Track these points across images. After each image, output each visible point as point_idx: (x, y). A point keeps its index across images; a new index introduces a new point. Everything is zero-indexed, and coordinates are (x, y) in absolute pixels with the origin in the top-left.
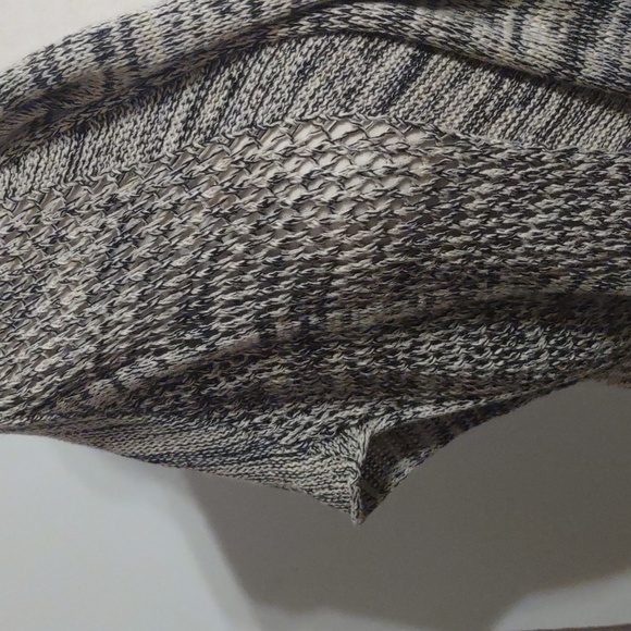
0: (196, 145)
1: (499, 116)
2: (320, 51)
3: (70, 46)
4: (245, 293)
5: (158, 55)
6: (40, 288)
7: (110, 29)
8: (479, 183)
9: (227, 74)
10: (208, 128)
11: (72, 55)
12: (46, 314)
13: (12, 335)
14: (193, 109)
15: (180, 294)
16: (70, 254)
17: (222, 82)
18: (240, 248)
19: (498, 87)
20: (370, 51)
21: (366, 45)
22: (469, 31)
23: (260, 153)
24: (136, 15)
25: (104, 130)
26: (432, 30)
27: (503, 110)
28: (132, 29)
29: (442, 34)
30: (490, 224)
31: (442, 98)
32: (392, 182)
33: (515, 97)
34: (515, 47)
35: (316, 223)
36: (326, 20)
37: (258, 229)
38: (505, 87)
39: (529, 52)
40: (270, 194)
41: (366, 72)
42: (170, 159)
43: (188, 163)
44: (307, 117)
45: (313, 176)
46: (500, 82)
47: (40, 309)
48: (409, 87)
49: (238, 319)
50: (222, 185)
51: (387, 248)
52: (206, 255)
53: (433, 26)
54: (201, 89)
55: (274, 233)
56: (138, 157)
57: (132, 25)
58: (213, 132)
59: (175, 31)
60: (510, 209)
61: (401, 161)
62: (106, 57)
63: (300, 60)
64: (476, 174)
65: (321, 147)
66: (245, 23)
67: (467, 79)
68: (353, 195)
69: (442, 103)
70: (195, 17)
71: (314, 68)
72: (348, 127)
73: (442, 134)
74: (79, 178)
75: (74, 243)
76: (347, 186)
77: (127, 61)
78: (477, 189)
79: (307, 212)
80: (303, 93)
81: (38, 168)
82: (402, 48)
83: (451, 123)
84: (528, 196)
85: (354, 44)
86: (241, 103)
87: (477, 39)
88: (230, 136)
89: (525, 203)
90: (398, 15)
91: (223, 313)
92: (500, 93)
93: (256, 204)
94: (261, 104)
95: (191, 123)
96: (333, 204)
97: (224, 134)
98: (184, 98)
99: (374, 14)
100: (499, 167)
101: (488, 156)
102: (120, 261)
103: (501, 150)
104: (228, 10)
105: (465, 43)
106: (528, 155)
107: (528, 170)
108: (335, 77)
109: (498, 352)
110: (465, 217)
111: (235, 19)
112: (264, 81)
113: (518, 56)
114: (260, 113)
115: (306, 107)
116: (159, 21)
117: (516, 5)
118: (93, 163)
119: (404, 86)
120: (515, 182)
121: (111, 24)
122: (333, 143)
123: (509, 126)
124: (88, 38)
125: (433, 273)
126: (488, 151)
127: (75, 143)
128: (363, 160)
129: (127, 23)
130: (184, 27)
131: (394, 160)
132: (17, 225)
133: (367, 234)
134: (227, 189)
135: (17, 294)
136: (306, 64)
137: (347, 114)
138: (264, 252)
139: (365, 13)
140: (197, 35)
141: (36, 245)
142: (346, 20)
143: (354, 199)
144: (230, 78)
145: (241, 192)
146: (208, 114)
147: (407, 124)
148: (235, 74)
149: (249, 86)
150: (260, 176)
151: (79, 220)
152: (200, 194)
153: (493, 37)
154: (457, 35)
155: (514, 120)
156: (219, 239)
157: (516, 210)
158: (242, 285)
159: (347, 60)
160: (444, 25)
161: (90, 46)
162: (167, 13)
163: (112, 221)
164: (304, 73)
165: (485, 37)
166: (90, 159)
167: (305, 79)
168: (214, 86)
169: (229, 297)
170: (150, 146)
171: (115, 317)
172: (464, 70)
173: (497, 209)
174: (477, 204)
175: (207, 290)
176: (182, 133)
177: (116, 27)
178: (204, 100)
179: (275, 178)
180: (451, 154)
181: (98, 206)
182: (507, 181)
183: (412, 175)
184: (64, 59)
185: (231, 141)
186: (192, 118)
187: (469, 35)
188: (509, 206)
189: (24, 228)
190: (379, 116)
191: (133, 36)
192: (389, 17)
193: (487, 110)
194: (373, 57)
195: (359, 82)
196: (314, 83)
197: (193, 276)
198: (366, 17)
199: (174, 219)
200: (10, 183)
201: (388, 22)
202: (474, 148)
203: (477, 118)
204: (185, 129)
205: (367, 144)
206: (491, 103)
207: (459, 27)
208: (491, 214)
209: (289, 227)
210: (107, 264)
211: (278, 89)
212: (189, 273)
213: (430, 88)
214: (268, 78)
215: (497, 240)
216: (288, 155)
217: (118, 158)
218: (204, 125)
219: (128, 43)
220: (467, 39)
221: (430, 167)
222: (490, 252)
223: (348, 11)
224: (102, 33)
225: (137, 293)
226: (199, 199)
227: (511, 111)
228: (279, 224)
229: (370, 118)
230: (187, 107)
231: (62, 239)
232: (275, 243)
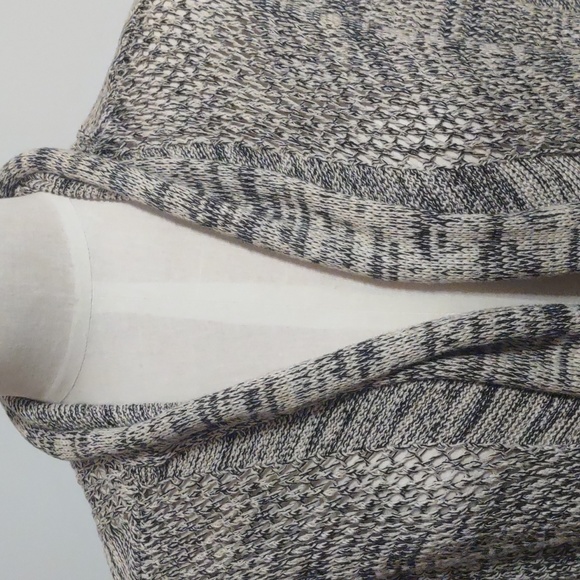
0: (319, 456)
1: (550, 427)
2: (412, 393)
3: (228, 401)
4: (353, 558)
5: (292, 403)
6: (199, 542)
7: (258, 389)
8: (535, 481)
9: (343, 408)
10: (328, 445)
11: (230, 406)
12: (202, 561)
13: (176, 573)
14: (317, 430)
15: (304, 558)
16: (223, 521)
17: (338, 413)
18: (351, 531)
19: (550, 405)
20: (450, 392)
21: (447, 387)
22: (526, 374)
23: (368, 469)
24: (277, 379)
25: (248, 437)
26: (497, 376)
27: (554, 422)
28: (274, 390)
29: (505, 378)
30: (545, 506)
31: (507, 421)
32: (469, 490)
33: (563, 411)
34: (562, 381)
35: (411, 520)
36: (417, 374)
37: (365, 519)
38: (555, 404)
39: (573, 384)
40: (375, 498)
41: (448, 409)
42: (299, 464)
43: (313, 469)
44: (403, 446)
45: (409, 489)
46: (551, 401)
47: (199, 557)
48: (481, 417)
49: (347, 572)
50: (339, 488)
51: (464, 531)
52: (325, 535)
53: (498, 373)
54: (323, 416)
55: (378, 523)
56: (275, 459)
57: (274, 387)
58: (332, 448)
59: (305, 389)
60: (561, 494)
61: (476, 474)
62: (254, 407)
63: (398, 400)
64: (534, 475)
65: (414, 468)
66: (356, 382)
67: (526, 402)
68: (439, 502)
69: (506, 425)
70: (320, 380)
71: (409, 407)
72: (434, 452)
73: (506, 450)
74: (230, 469)
75: (226, 513)
76: (435, 495)
77: (269, 409)
78: (534, 485)
79: (404, 512)
80: (400, 427)
81: (198, 458)
82: (474, 386)
83: (514, 438)
84: (575, 483)
85: (438, 386)
86: (353, 430)
87: (532, 379)
88: (345, 454)
89: (573, 488)
90: (471, 368)
91: (335, 569)
92: (551, 409)
93: (365, 504)
94: (369, 432)
95: (315, 440)
96: (424, 508)
97: (340, 452)
98: (310, 422)
99: (453, 368)
100: (552, 467)
101: (543, 461)
102: (260, 531)
103: (553, 455)
104: (345, 375)
105: (522, 383)
106: (574, 456)
107: (574, 465)
108: (425, 414)
109: (552, 567)
110: (525, 504)
111: (349, 380)
112: (371, 416)
113: (566, 388)
114: (368, 440)
115: (403, 437)
116: (293, 384)
117: (563, 343)
118: (240, 459)
119: (477, 417)
120: (564, 476)
121: (258, 385)
122: (423, 465)
123: (558, 433)
124: (241, 395)
125: (501, 538)
126: (543, 457)
127: (226, 444)
128: (447, 476)
129: (271, 385)
130: (311, 386)
131: (471, 474)
132: (183, 496)
133: (449, 525)
134: (342, 491)
135: (182, 545)
136: (402, 404)
137: (434, 444)
138: (368, 534)
139: (446, 368)
140: (321, 392)
141: (197, 512)
142: (431, 374)
143: (440, 505)
144: (345, 411)
145: (353, 494)
146: (328, 435)
147: (480, 447)
148: (349, 408)
149: (359, 418)
150: (368, 485)
151: (229, 497)
152: (322, 492)
153: (545, 376)
154: (517, 378)
155: (562, 428)
156: (336, 525)
157: (566, 494)
158: (351, 554)
159: (433, 400)
160: (507, 371)
161: (243, 401)
162: (299, 378)
163: (255, 502)
164: (401, 412)
165: (539, 377)
166: (238, 456)
167: (401, 416)
168: (333, 416)
169: (341, 560)
170: (284, 452)
171: (254, 571)
172: (523, 396)
173: (551, 495)
174: (535, 494)
175: (324, 556)
176: (308, 446)
177: (262, 388)
178: (325, 425)
179: (380, 487)
180: (515, 464)
181: (244, 490)
182: (557, 476)
183: (484, 483)
184: (224, 408)
185: (346, 458)
186: (316, 436)
187: (525, 377)
188: (559, 493)
189: (188, 499)
190: (458, 444)
191: (275, 394)
192: (464, 370)
193: (542, 424)
194: (452, 396)
195: (442, 418)
196: (408, 420)
197: (314, 548)
198: (447, 371)
199: (301, 507)
200: (177, 466)
201: (463, 373)
202: (532, 457)
203: (533, 431)
204: (311, 443)
205: (450, 465)
206: (545, 418)
207: (519, 372)
208: (545, 499)
209: (390, 520)
210: (250, 532)
211: (382, 423)
212: (311, 545)
213: (497, 414)
214: (374, 413)
215: (550, 515)
216: (388, 472)
217: (259, 457)
218: (326, 443)
219: (271, 399)
220: (524, 380)
221: (498, 475)
222: (546, 522)
223: (433, 367)
224: (252, 393)
225: (272, 556)
226: (321, 496)
227: (560, 422)
228: (382, 519)
229: (451, 445)
230: (312, 428)
231: (216, 510)
232: (379, 529)
